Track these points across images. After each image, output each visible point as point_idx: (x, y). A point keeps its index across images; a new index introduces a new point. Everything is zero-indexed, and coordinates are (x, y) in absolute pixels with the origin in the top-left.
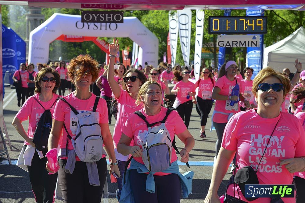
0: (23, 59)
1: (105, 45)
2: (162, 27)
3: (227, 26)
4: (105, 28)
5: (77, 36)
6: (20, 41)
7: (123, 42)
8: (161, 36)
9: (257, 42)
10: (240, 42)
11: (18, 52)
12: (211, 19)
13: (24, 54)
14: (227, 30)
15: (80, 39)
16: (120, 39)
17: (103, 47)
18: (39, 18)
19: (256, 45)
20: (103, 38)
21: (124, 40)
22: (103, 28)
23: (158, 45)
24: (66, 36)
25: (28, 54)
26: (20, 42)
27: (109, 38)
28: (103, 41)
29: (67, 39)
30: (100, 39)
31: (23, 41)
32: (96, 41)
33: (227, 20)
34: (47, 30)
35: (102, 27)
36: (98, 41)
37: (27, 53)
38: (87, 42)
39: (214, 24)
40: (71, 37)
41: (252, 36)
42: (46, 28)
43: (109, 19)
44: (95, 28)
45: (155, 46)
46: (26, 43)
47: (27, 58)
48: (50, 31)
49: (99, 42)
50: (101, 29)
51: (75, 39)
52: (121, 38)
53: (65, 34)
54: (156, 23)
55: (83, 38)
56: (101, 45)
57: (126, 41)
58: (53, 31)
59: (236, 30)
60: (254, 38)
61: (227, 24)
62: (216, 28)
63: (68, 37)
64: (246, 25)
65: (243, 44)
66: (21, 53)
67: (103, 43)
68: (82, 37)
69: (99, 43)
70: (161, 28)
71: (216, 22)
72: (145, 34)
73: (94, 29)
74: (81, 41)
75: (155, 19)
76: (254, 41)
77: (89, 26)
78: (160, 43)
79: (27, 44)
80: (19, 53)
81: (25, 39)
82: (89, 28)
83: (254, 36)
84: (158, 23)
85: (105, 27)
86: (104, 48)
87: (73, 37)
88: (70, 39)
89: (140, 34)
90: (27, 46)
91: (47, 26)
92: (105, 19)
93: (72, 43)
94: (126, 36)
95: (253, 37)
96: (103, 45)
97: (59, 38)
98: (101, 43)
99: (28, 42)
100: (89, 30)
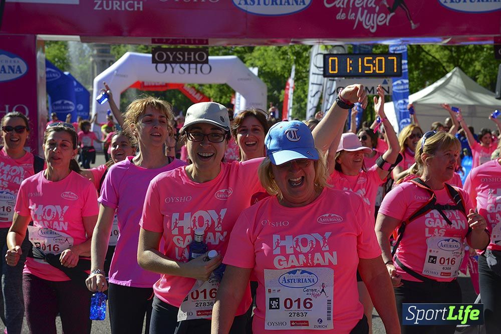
0: (86, 114)
1: (196, 94)
2: (272, 69)
3: (348, 66)
4: (195, 72)
5: (158, 83)
6: (81, 90)
7: (221, 91)
8: (271, 82)
9: (389, 87)
10: (366, 88)
11: (80, 105)
12: (327, 57)
13: (88, 108)
14: (348, 71)
15: (162, 86)
16: (216, 86)
17: (193, 97)
18: (108, 59)
19: (388, 92)
20: (193, 84)
21: (221, 88)
22: (193, 71)
23: (266, 94)
24: (143, 83)
25: (92, 109)
26: (81, 92)
27: (201, 85)
28: (193, 90)
29: (145, 87)
30: (189, 86)
31: (85, 91)
32: (184, 90)
33: (348, 59)
34: (117, 75)
35: (191, 70)
36: (186, 89)
37: (90, 107)
38: (173, 91)
39: (330, 64)
40: (150, 84)
41: (382, 80)
42: (116, 72)
43: (189, 59)
44: (182, 71)
45: (263, 94)
46: (91, 92)
47: (90, 113)
48: (122, 76)
49: (188, 90)
50: (189, 73)
51: (155, 86)
52: (218, 85)
53: (141, 80)
54: (263, 65)
55: (167, 85)
56: (191, 95)
57: (224, 89)
58: (124, 76)
59: (360, 71)
60: (385, 82)
61: (348, 64)
62: (333, 69)
63: (146, 84)
64: (374, 65)
65: (370, 90)
66: (84, 106)
67: (192, 92)
68: (164, 84)
69: (188, 92)
70: (271, 72)
71: (333, 61)
72: (248, 79)
73: (180, 73)
74: (164, 89)
75: (261, 59)
76: (386, 86)
77: (173, 69)
78: (269, 90)
79: (91, 94)
80: (79, 107)
81: (89, 88)
82: (173, 72)
83: (385, 81)
84: (266, 65)
85: (195, 70)
86: (195, 98)
87: (153, 84)
88: (148, 86)
89: (242, 79)
90: (91, 97)
91: (118, 69)
92: (184, 58)
93: (153, 92)
94: (223, 82)
95: (382, 82)
96: (193, 95)
97: (134, 86)
98: (191, 92)
99: (92, 91)
100: (173, 74)
